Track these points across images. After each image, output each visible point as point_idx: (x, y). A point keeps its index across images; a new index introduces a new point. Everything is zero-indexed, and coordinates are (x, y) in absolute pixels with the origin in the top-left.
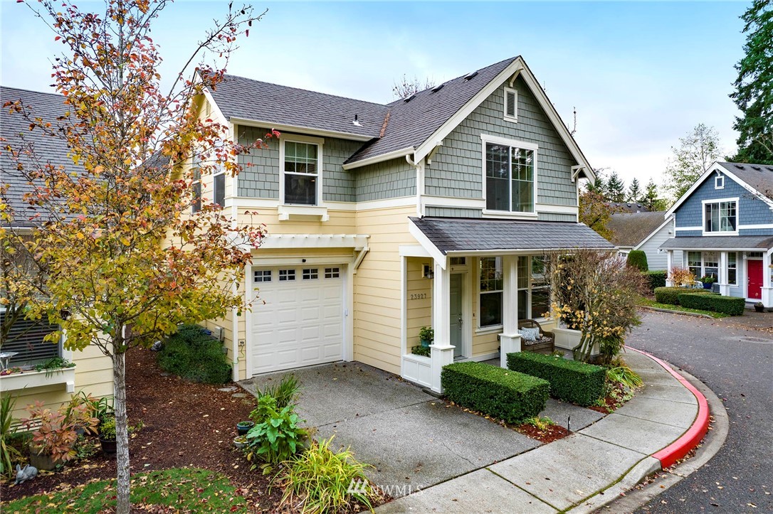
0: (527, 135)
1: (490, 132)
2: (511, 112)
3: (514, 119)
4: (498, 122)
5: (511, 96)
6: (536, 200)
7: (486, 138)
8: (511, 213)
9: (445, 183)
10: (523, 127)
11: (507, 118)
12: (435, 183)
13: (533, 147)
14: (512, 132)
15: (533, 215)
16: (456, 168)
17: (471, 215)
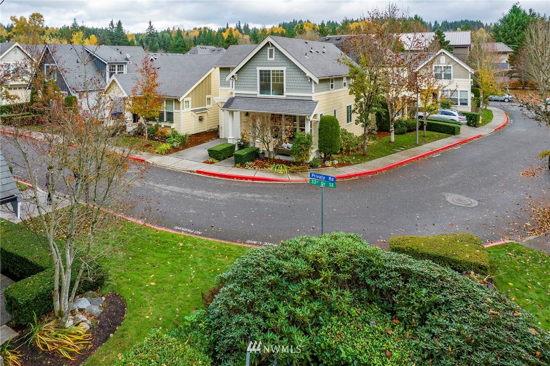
0: (280, 64)
1: (261, 66)
2: (271, 56)
3: (273, 59)
4: (265, 61)
5: (271, 51)
6: (285, 91)
7: (259, 69)
8: (271, 96)
9: (243, 86)
10: (278, 61)
11: (269, 59)
12: (239, 86)
13: (284, 69)
14: (272, 64)
15: (284, 97)
16: (247, 80)
17: (253, 96)
